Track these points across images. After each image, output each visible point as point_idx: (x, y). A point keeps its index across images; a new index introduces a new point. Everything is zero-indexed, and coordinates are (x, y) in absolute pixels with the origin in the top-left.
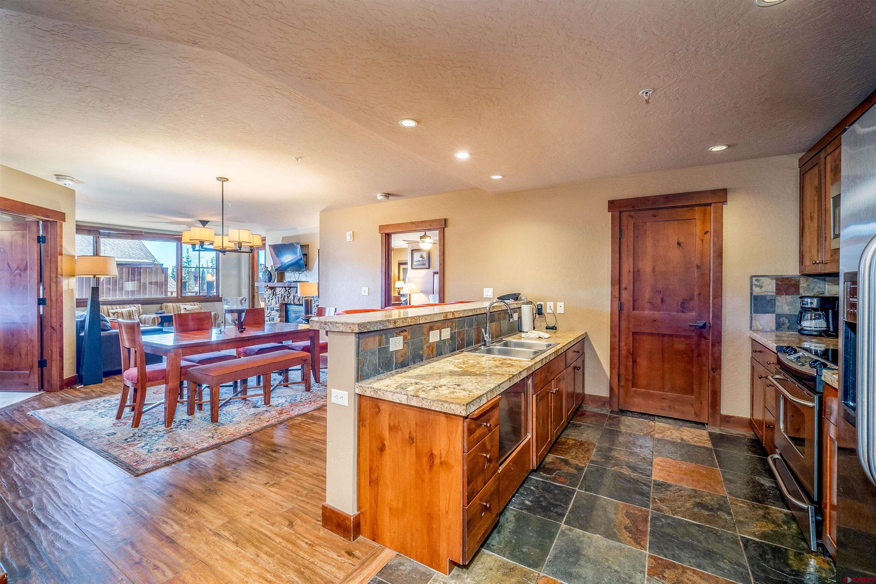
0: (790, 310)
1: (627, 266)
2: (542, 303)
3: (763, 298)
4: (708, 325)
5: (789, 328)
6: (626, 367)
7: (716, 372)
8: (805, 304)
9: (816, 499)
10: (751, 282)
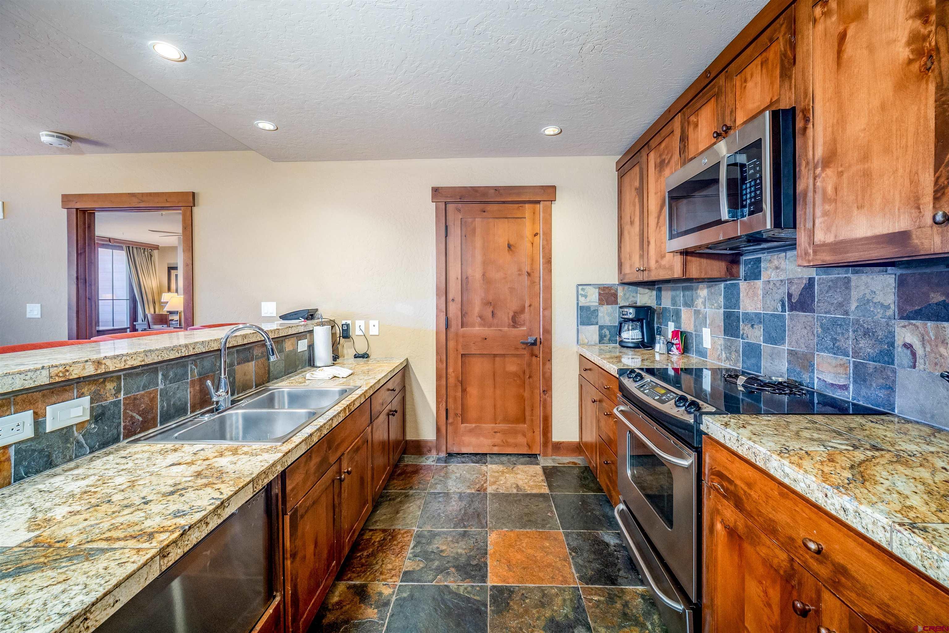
0: (610, 321)
1: (455, 272)
2: (349, 322)
3: (588, 308)
4: (538, 340)
5: (610, 340)
6: (455, 399)
7: (547, 395)
8: (625, 315)
9: (694, 600)
10: (578, 292)
